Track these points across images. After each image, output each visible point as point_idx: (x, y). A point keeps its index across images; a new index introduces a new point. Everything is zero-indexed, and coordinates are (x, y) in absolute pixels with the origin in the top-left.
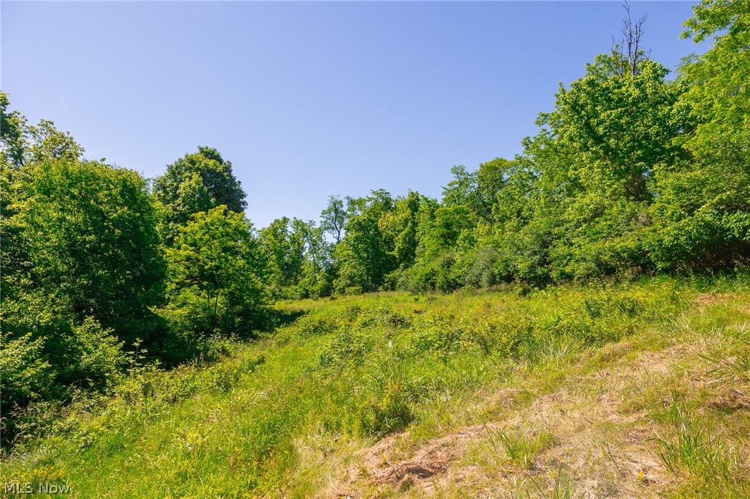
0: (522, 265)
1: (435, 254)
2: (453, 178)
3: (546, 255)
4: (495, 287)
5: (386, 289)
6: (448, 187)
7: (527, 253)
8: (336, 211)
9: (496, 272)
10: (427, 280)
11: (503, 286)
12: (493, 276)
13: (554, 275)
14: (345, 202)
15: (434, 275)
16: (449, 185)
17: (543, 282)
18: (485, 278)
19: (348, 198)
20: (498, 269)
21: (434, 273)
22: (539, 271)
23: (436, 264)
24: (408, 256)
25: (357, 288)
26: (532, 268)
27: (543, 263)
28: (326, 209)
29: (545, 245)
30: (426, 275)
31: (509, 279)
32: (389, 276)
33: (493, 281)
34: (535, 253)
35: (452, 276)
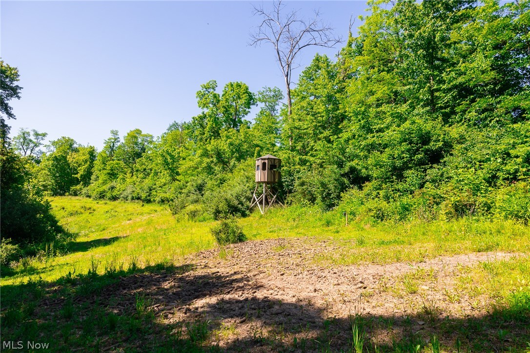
0: (144, 196)
1: (104, 183)
2: (111, 136)
3: (151, 193)
4: (133, 201)
5: (71, 195)
6: (108, 141)
7: (145, 192)
8: (25, 138)
9: (134, 196)
10: (101, 194)
11: (137, 201)
12: (133, 197)
13: (152, 200)
14: (32, 133)
15: (104, 192)
16: (109, 139)
17: (149, 201)
18: (130, 197)
19: (34, 130)
20: (135, 195)
21: (104, 191)
22: (148, 198)
23: (106, 187)
24: (86, 179)
25: (49, 192)
26: (146, 197)
27: (149, 196)
28: (16, 136)
29: (150, 190)
30: (101, 192)
31: (139, 198)
32: (73, 188)
33: (133, 199)
34: (147, 192)
35: (114, 194)
